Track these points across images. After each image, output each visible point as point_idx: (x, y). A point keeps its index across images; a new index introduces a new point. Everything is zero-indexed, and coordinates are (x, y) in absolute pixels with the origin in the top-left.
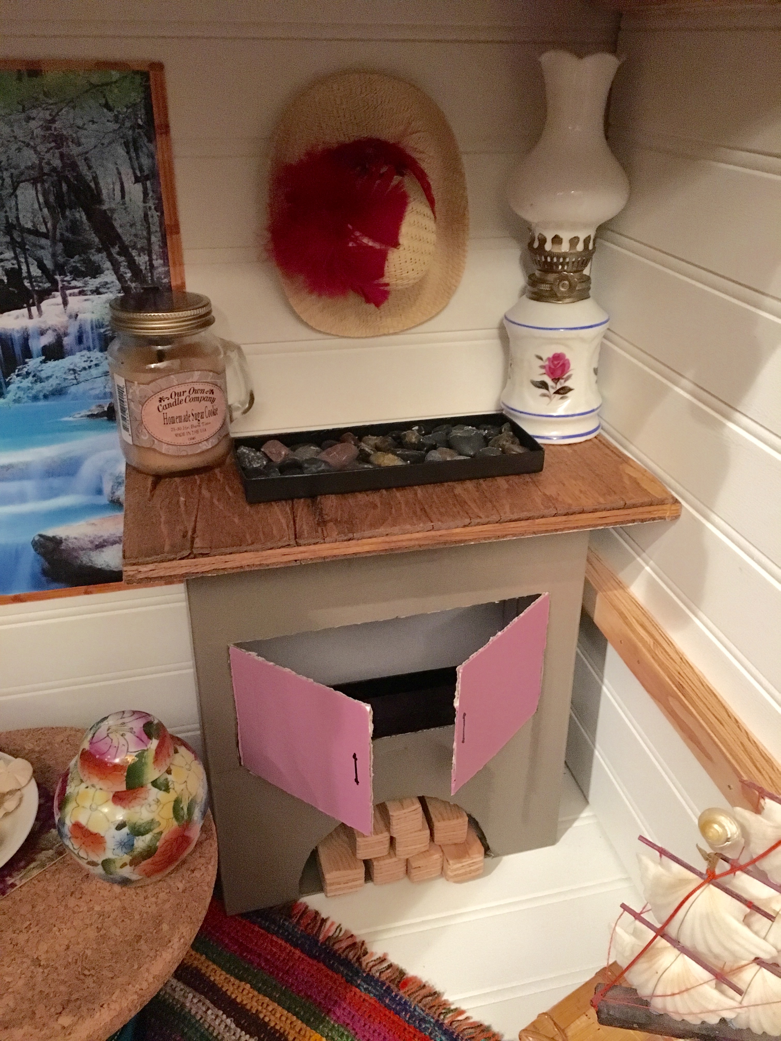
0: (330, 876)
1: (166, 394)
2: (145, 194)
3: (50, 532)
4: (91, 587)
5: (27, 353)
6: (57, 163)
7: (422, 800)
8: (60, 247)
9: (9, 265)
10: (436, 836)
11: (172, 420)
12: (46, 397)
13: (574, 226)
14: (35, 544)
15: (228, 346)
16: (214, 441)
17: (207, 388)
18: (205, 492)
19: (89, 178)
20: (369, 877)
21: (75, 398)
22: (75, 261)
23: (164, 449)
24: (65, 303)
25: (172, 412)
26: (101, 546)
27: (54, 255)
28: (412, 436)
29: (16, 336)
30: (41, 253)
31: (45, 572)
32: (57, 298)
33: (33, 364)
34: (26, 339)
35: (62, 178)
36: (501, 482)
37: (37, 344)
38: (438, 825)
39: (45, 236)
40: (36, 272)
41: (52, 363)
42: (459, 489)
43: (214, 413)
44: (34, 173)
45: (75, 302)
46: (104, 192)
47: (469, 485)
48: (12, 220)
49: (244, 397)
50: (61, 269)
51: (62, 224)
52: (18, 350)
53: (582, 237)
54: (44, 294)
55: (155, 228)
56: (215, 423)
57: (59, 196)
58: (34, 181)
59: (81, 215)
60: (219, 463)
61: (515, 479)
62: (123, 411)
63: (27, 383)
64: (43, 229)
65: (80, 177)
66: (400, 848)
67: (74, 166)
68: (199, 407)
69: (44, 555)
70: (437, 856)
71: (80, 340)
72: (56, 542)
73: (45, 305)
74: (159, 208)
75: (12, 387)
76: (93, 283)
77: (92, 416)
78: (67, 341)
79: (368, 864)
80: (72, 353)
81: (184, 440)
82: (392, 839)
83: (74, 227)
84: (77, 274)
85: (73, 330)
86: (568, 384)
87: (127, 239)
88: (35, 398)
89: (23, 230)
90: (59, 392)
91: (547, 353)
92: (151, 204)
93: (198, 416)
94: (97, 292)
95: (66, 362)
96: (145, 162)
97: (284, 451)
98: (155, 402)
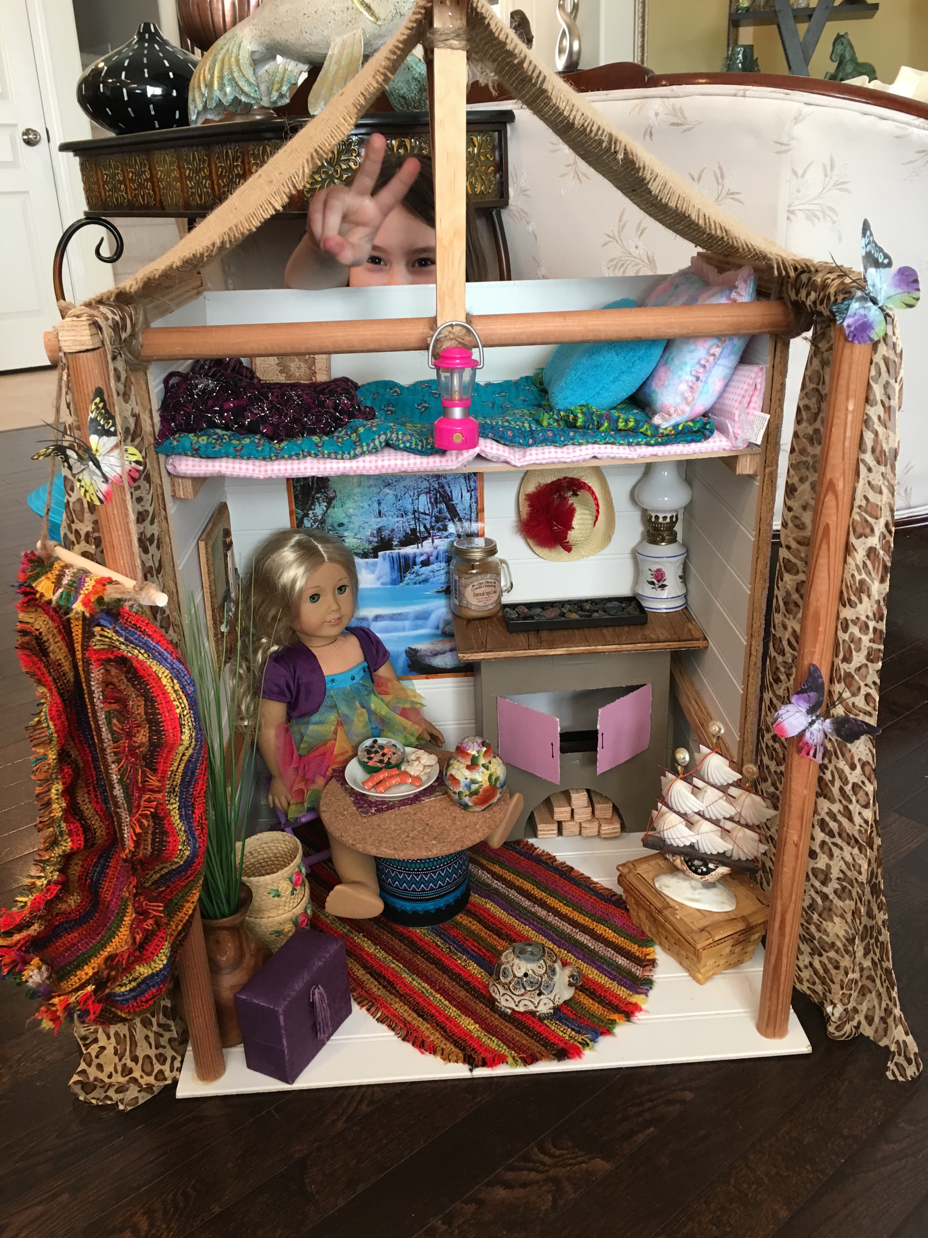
0: (540, 827)
1: (475, 583)
2: (471, 497)
3: (413, 647)
4: (429, 676)
5: (415, 563)
6: (436, 486)
7: (588, 791)
8: (434, 519)
9: (412, 527)
10: (596, 812)
11: (477, 595)
12: (420, 583)
13: (665, 512)
14: (406, 652)
15: (503, 562)
16: (494, 605)
17: (493, 581)
18: (490, 628)
19: (449, 492)
20: (560, 832)
21: (432, 583)
22: (439, 525)
23: (473, 607)
24: (433, 542)
25: (478, 591)
26: (436, 654)
27: (431, 522)
28: (588, 606)
29: (411, 556)
30: (425, 522)
31: (409, 666)
32: (430, 540)
33: (416, 568)
34: (415, 557)
35: (438, 492)
36: (626, 629)
37: (419, 560)
38: (597, 806)
39: (428, 515)
40: (422, 529)
41: (424, 568)
42: (605, 631)
43: (495, 592)
44: (427, 490)
45: (437, 542)
46: (454, 496)
47: (610, 629)
48: (416, 508)
49: (509, 585)
50: (433, 528)
51: (436, 510)
52: (411, 563)
53: (669, 516)
54: (425, 538)
55: (474, 510)
56: (495, 597)
57: (436, 499)
58: (427, 493)
59: (443, 506)
60: (496, 615)
61: (632, 628)
62: (456, 590)
63: (412, 576)
64: (427, 512)
65: (445, 491)
66: (576, 817)
67: (443, 487)
68: (488, 589)
69: (409, 657)
70: (596, 824)
71: (437, 558)
72: (416, 651)
73: (424, 543)
74: (476, 502)
75: (406, 578)
76: (446, 534)
77: (438, 592)
78: (431, 558)
79: (560, 824)
80: (433, 564)
81: (481, 604)
82: (572, 810)
83: (440, 511)
84: (439, 530)
85: (435, 554)
86: (665, 583)
87: (461, 515)
88: (415, 583)
89: (419, 513)
90: (426, 581)
91: (654, 568)
92: (473, 501)
93: (488, 593)
94: (447, 537)
95: (430, 568)
96: (472, 484)
97: (526, 610)
98: (470, 588)
